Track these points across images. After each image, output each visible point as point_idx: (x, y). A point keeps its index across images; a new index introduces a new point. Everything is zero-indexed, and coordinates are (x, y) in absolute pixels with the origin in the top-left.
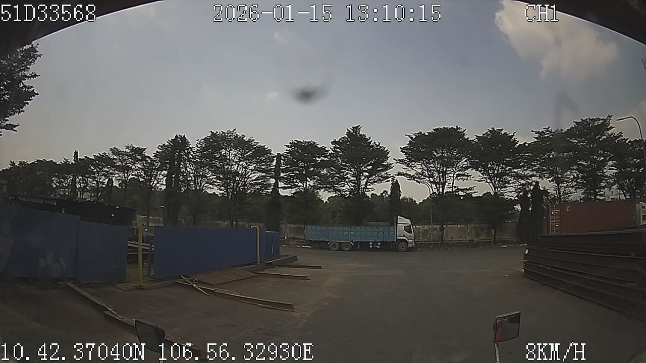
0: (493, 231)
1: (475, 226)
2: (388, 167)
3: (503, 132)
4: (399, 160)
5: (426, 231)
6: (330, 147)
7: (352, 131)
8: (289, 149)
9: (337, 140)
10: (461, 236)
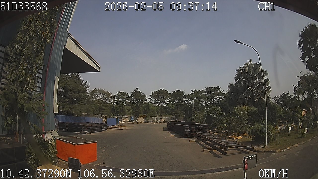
0: (176, 119)
3: (180, 91)
4: (149, 98)
6: (129, 94)
7: (136, 89)
8: (117, 94)
9: (132, 92)
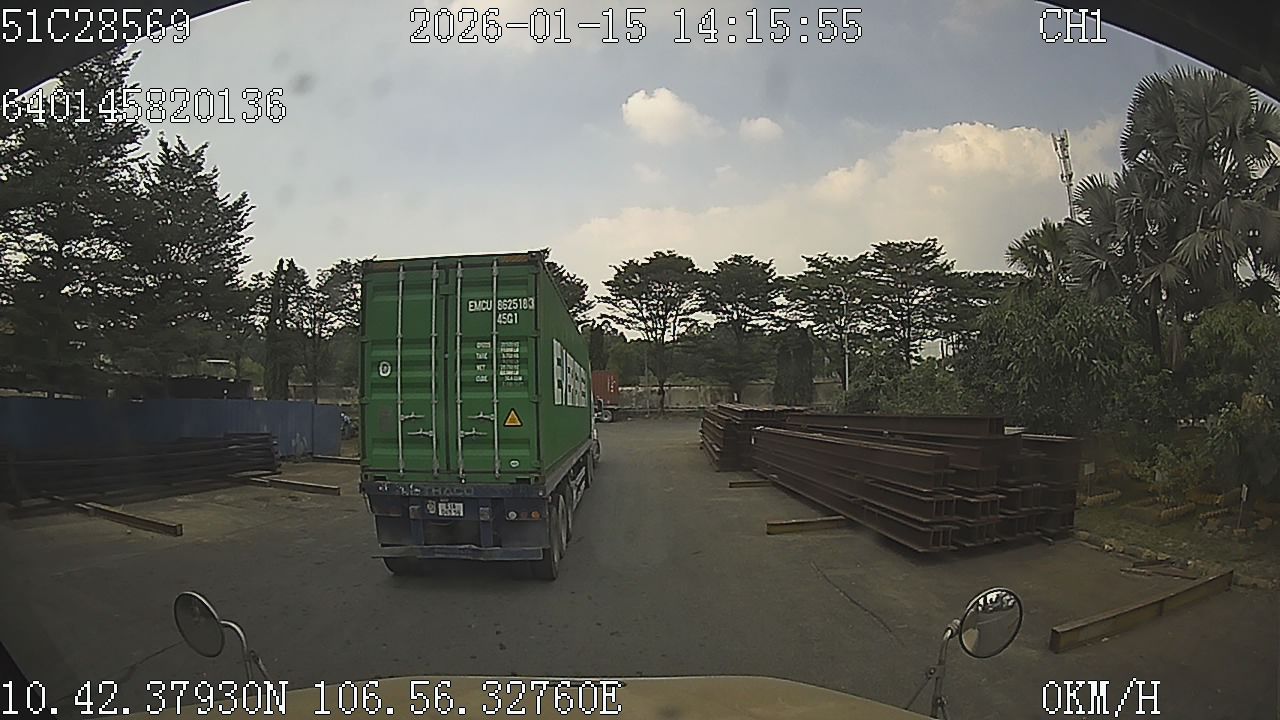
0: (736, 395)
1: (711, 389)
2: (588, 306)
3: (753, 260)
4: (602, 298)
5: (640, 394)
10: (690, 402)
